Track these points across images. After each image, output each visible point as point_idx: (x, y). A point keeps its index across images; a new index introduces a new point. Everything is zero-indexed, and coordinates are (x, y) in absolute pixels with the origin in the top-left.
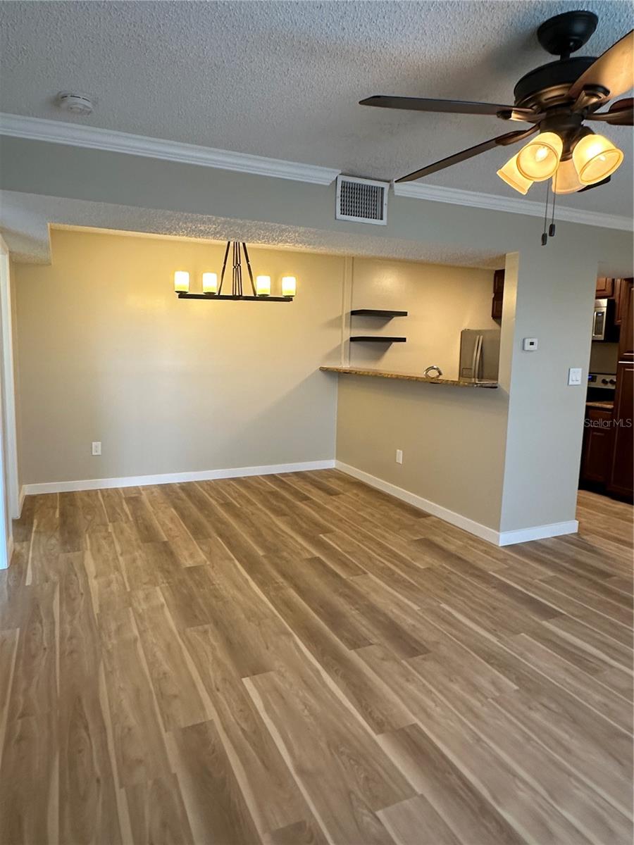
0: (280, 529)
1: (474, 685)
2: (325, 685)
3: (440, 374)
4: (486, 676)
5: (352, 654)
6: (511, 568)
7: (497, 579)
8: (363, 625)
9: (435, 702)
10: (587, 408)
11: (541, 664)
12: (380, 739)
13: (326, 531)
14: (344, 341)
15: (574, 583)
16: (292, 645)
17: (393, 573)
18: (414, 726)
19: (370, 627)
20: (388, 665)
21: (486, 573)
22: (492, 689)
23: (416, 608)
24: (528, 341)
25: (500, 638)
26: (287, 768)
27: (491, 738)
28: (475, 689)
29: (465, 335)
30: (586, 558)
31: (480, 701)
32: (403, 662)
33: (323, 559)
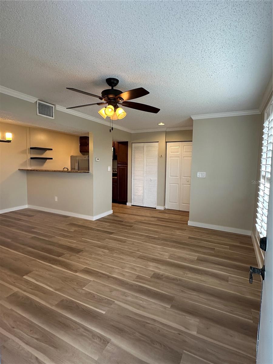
0: (14, 231)
1: (98, 254)
2: (54, 268)
3: (68, 169)
4: (100, 251)
5: (60, 258)
6: (98, 225)
7: (96, 229)
8: (60, 250)
9: (89, 261)
10: (113, 179)
11: (112, 244)
12: (77, 274)
13: (34, 228)
14: (28, 159)
15: (115, 225)
16: (37, 262)
17: (64, 234)
18: (86, 268)
19: (62, 250)
20: (72, 257)
21: (92, 228)
22: (102, 253)
23: (75, 241)
24: (97, 158)
25: (101, 242)
26: (52, 291)
27: (105, 263)
28: (98, 255)
29: (72, 157)
30: (116, 219)
31: (101, 257)
32: (77, 255)
33: (36, 236)
